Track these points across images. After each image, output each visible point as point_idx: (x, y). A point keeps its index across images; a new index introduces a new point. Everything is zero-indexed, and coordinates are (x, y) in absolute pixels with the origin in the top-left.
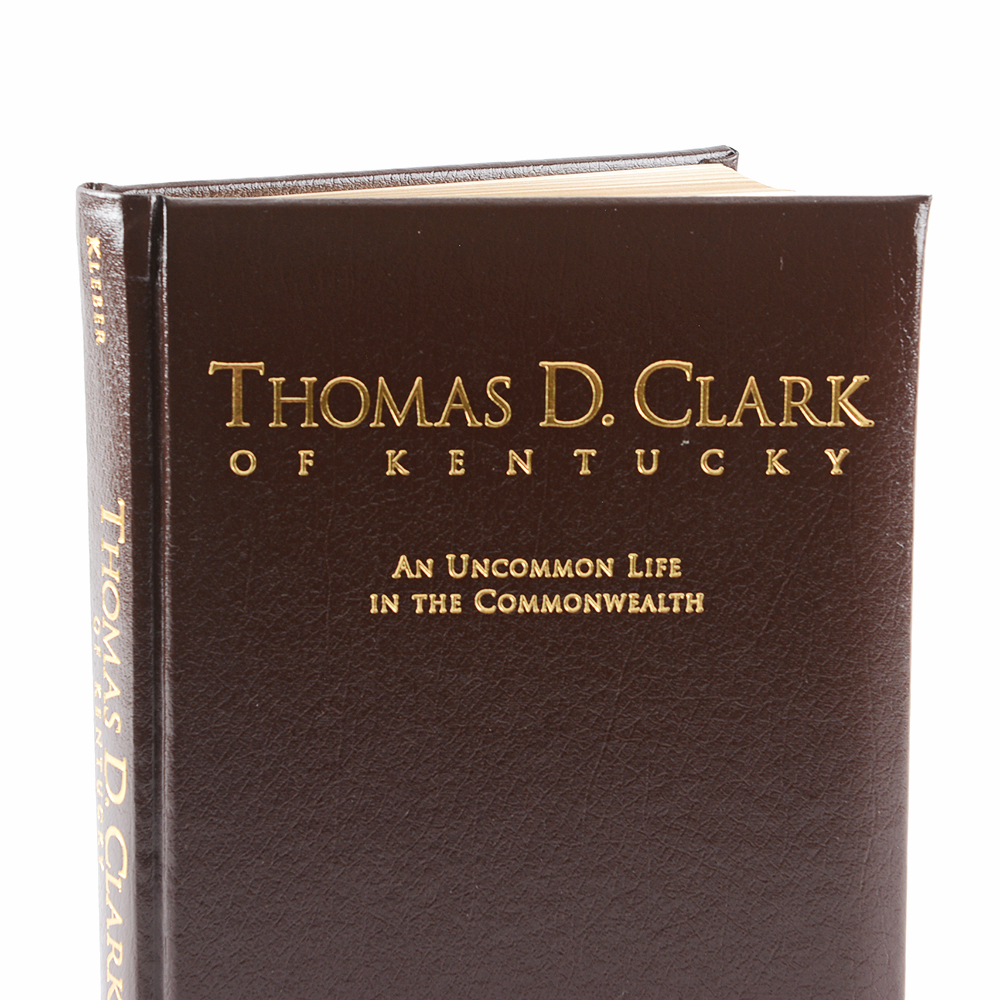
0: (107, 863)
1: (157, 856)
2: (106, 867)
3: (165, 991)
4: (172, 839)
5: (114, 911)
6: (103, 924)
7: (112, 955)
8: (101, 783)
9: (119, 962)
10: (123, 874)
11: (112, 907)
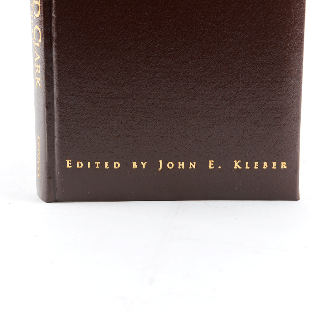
0: (35, 39)
1: (51, 34)
2: (34, 40)
3: (54, 80)
4: (56, 27)
5: (37, 55)
6: (34, 60)
7: (37, 70)
8: (32, 12)
9: (39, 72)
10: (40, 41)
11: (36, 54)
